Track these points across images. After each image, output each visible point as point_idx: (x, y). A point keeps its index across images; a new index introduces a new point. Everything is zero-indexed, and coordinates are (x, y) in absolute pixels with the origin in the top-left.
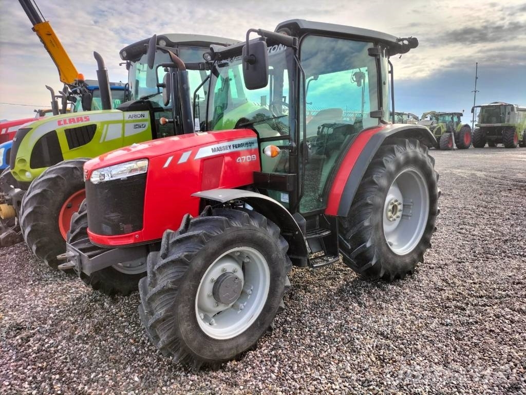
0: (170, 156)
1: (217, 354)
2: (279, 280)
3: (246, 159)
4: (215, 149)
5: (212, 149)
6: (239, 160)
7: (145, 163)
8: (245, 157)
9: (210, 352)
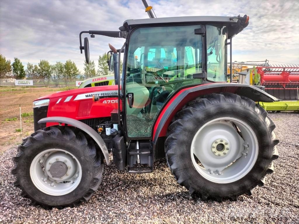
0: (60, 98)
1: (44, 201)
2: (88, 173)
3: (111, 101)
4: (88, 95)
5: (86, 96)
6: (105, 102)
7: (48, 101)
8: (110, 101)
9: (40, 198)
